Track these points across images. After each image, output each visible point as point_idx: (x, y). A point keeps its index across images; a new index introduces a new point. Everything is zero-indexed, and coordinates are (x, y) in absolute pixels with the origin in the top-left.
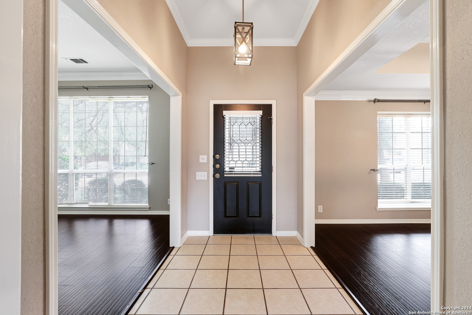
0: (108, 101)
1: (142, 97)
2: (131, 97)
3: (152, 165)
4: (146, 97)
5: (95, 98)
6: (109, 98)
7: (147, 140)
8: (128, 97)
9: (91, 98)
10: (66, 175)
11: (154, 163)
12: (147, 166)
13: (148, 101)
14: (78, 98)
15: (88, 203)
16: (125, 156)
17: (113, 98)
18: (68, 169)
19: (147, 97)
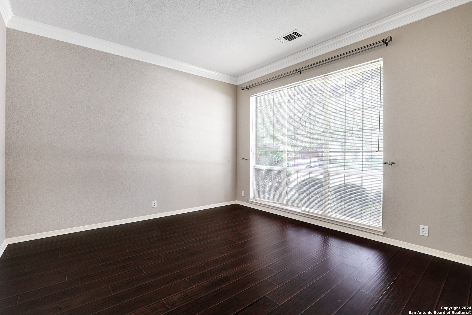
0: (323, 81)
1: (372, 63)
2: (354, 68)
3: (391, 165)
4: (378, 61)
5: (308, 81)
6: (325, 76)
7: (382, 126)
8: (351, 69)
9: (304, 82)
10: (279, 171)
11: (394, 163)
12: (381, 166)
13: (382, 66)
14: (291, 86)
15: (300, 207)
16: (345, 151)
17: (330, 74)
18: (281, 165)
19: (381, 60)
